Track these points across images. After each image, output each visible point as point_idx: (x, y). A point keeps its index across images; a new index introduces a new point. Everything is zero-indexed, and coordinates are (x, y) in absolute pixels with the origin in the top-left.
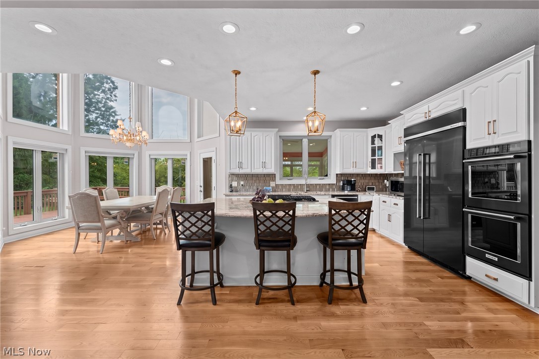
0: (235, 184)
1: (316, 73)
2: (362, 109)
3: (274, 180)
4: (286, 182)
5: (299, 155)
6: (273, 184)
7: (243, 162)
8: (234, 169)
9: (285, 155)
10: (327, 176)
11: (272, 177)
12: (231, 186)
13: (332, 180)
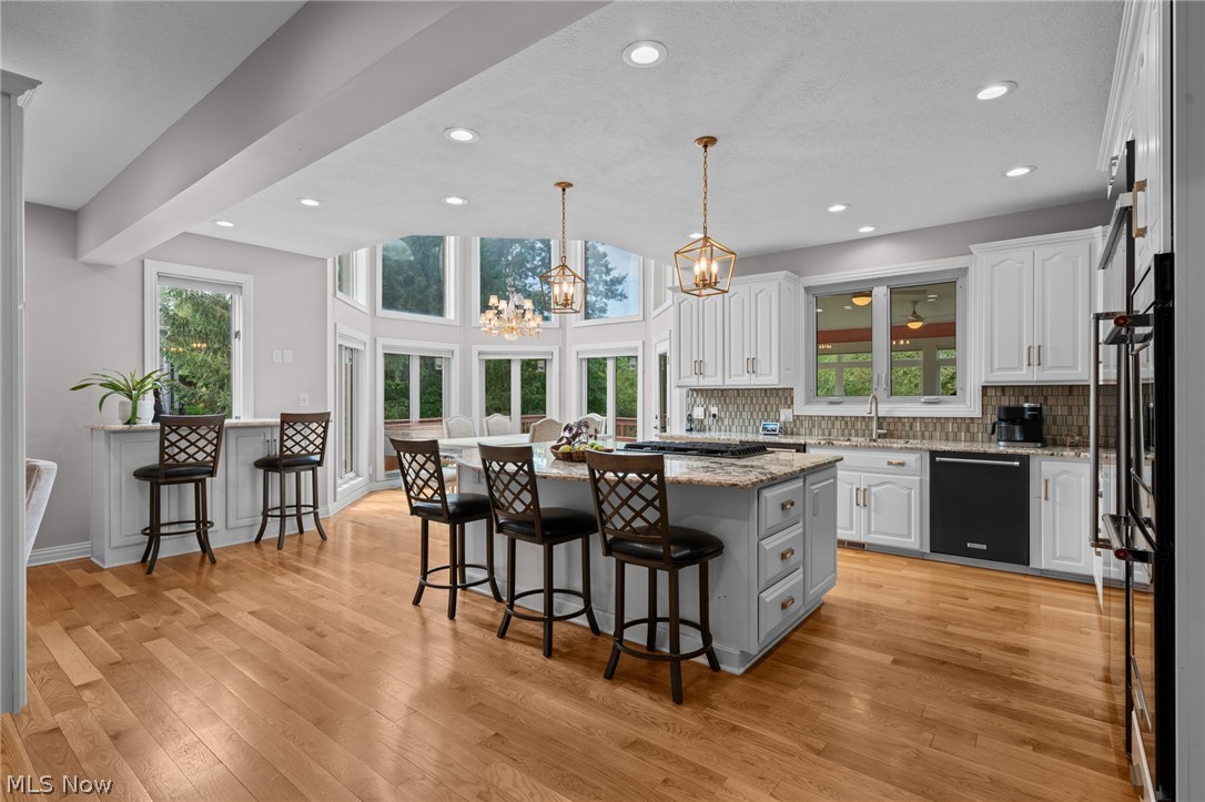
0: (698, 413)
1: (708, 142)
2: (1011, 174)
3: (790, 404)
4: (822, 409)
5: (863, 336)
6: (785, 415)
7: (759, 358)
8: (739, 375)
9: (822, 337)
10: (955, 394)
11: (784, 396)
12: (690, 419)
13: (968, 405)
